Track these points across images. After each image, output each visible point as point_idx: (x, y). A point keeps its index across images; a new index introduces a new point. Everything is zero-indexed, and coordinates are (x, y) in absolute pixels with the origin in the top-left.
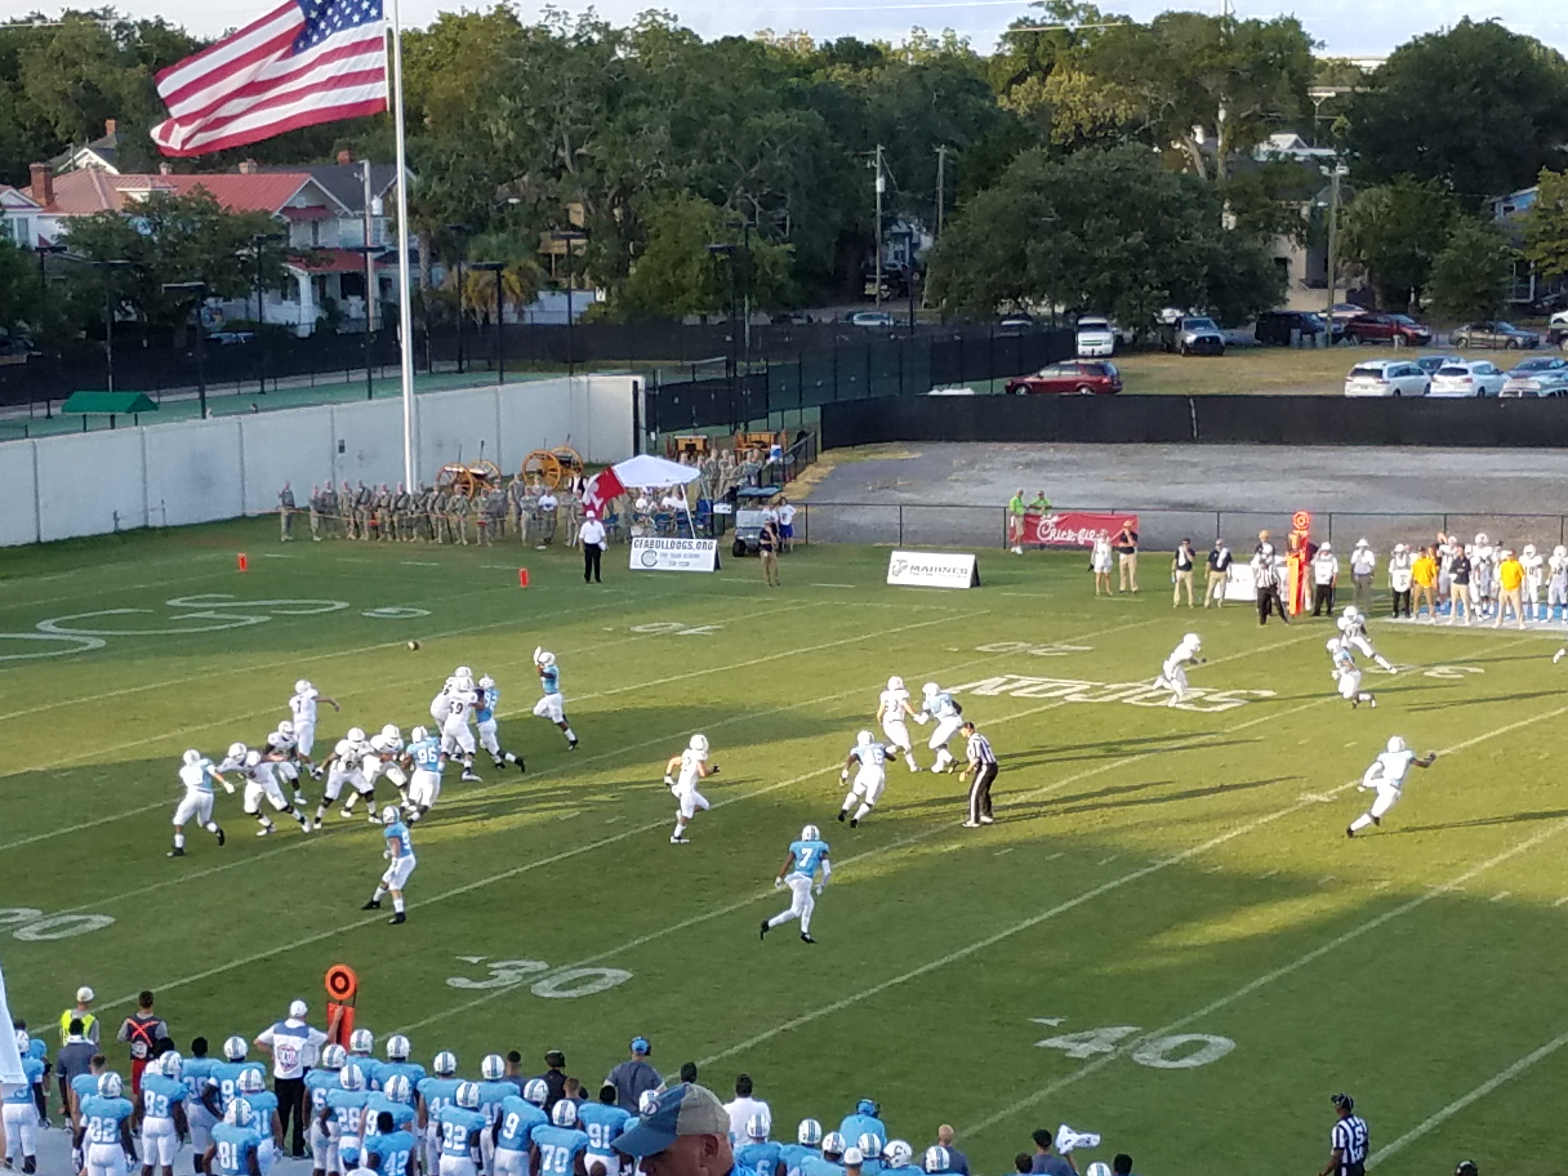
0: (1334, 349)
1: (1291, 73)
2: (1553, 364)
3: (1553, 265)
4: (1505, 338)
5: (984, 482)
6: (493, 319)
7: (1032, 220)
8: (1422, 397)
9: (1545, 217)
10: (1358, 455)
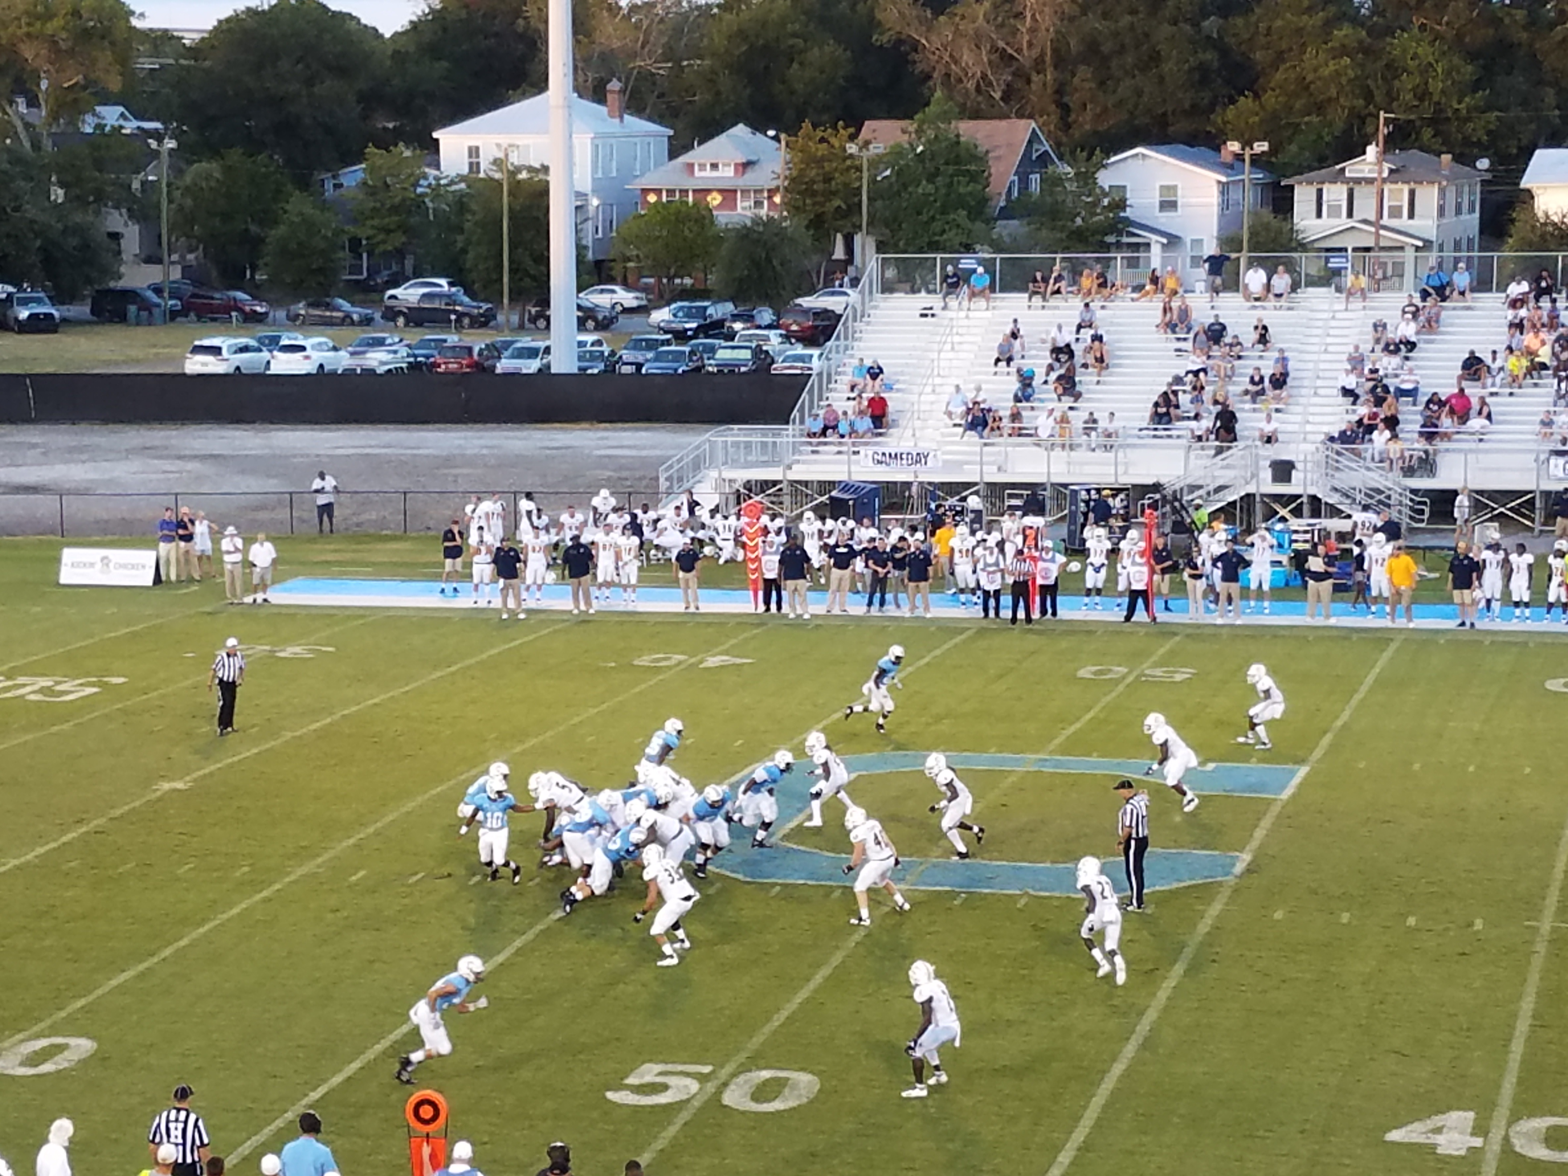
0: (172, 327)
1: (113, 44)
2: (389, 341)
3: (382, 242)
4: (340, 314)
8: (263, 374)
9: (374, 194)
10: (202, 433)
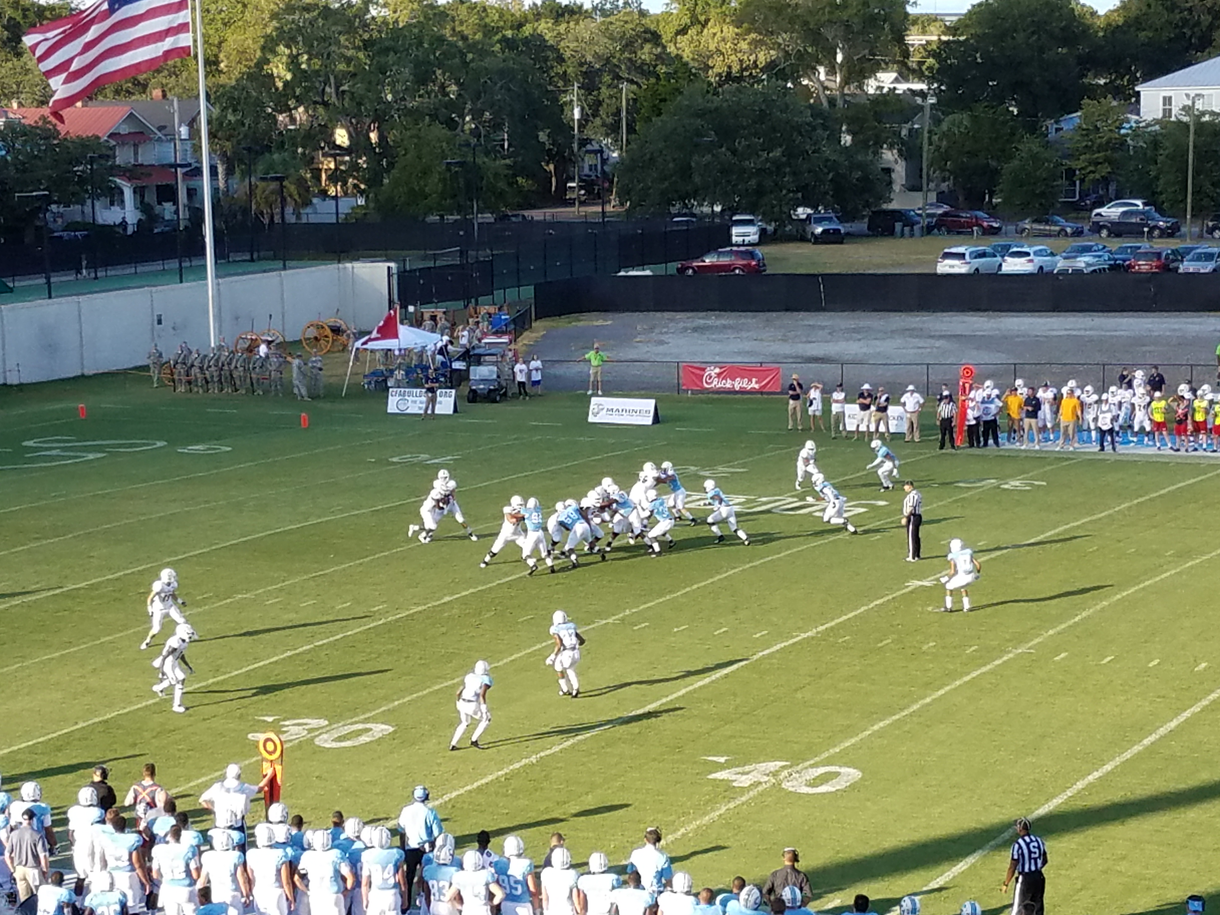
0: (929, 237)
1: (892, 26)
2: (1095, 248)
3: (1091, 172)
4: (1057, 228)
5: (662, 343)
6: (277, 219)
7: (695, 139)
8: (996, 274)
9: (1087, 135)
10: (948, 319)
